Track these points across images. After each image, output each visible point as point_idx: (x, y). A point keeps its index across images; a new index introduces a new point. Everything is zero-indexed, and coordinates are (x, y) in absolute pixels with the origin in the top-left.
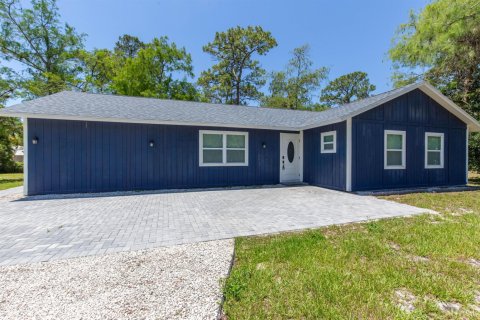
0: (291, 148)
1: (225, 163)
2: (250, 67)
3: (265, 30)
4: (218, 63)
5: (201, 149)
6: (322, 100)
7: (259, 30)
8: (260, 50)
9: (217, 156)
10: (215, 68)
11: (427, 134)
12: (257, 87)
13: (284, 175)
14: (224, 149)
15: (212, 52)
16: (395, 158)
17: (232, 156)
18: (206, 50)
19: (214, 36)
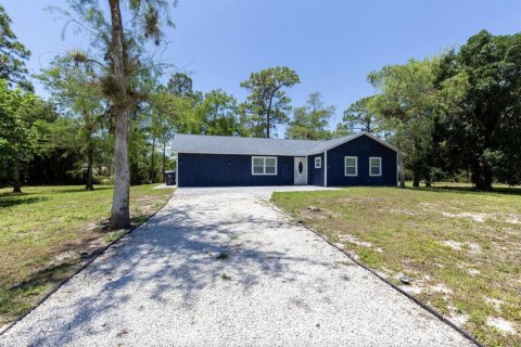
0: (301, 165)
1: (265, 174)
2: (278, 97)
3: (291, 69)
4: (251, 94)
5: (253, 166)
6: (344, 120)
7: (286, 70)
8: (287, 84)
9: (261, 170)
10: (249, 98)
11: (371, 158)
12: (285, 112)
13: (296, 180)
14: (265, 166)
15: (248, 87)
16: (351, 170)
17: (268, 170)
18: (242, 85)
19: (250, 75)
